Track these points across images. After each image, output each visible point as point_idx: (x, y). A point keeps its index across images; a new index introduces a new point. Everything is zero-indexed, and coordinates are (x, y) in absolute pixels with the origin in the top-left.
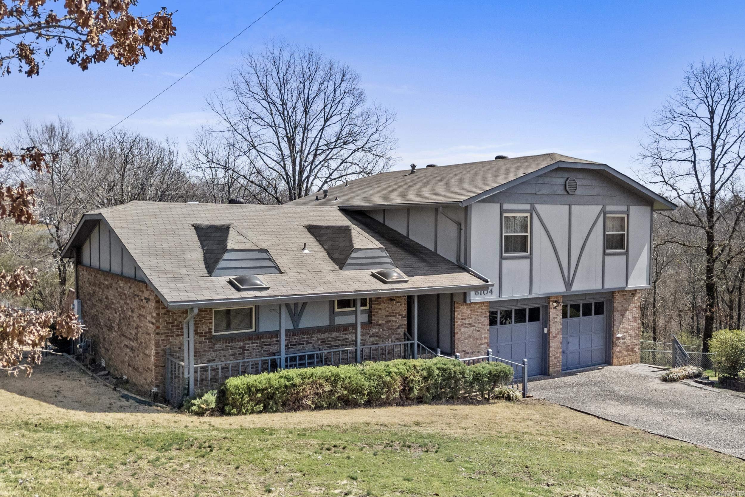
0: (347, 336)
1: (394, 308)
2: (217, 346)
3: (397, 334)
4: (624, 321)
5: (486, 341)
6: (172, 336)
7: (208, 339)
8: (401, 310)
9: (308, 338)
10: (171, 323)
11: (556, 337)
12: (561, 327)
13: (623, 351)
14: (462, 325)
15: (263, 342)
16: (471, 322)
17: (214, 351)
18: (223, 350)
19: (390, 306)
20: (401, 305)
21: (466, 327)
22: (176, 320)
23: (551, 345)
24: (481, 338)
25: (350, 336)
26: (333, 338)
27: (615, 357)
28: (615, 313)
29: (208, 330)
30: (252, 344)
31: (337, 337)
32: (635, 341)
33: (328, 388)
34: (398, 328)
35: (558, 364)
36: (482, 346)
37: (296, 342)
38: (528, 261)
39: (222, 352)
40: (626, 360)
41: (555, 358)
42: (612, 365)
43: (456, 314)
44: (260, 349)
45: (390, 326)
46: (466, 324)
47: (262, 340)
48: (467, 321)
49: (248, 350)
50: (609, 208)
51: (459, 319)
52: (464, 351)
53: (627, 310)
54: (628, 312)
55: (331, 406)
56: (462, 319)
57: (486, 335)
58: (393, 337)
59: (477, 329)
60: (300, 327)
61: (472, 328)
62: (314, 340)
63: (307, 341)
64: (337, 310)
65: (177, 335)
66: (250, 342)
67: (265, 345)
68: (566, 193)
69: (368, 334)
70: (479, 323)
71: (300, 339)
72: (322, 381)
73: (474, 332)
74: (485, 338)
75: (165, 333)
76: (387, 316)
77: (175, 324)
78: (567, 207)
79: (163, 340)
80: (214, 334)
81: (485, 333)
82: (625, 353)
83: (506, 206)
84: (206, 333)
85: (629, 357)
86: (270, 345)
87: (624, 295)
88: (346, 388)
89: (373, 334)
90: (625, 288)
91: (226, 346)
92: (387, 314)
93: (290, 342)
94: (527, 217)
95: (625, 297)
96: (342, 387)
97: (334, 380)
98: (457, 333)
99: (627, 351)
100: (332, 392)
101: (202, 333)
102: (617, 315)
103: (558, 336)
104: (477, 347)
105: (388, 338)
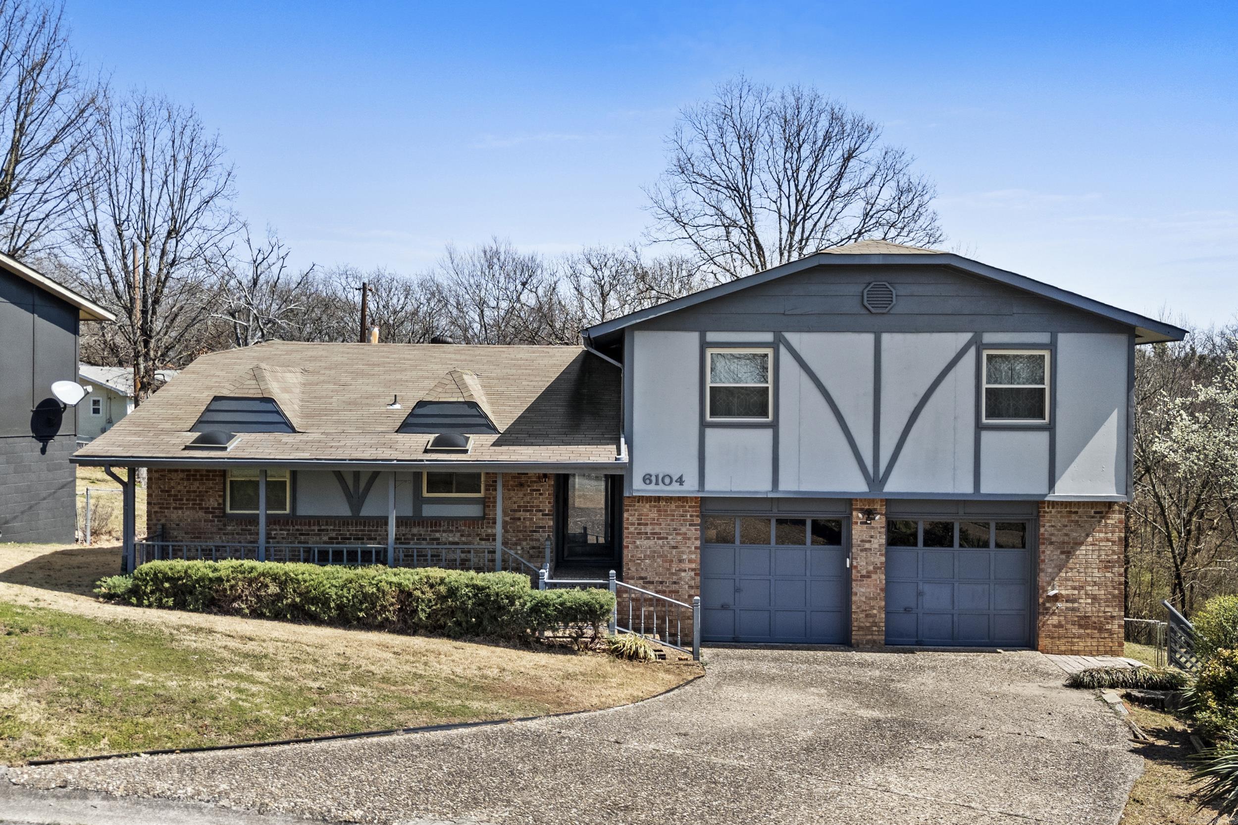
0: (438, 535)
1: (528, 498)
2: (230, 528)
3: (532, 540)
4: (1070, 565)
5: (693, 566)
6: (167, 508)
7: (216, 517)
8: (541, 502)
9: (371, 531)
10: (167, 491)
11: (869, 577)
12: (883, 559)
13: (1069, 626)
14: (639, 534)
15: (298, 530)
16: (657, 530)
17: (224, 534)
18: (238, 534)
19: (521, 494)
20: (541, 494)
21: (648, 538)
22: (173, 488)
23: (854, 590)
24: (681, 561)
25: (444, 534)
26: (414, 535)
27: (1042, 635)
28: (1042, 548)
29: (216, 506)
30: (281, 530)
31: (421, 535)
32: (1107, 609)
33: (273, 589)
34: (535, 531)
35: (875, 628)
36: (683, 574)
37: (351, 534)
38: (769, 433)
39: (237, 537)
40: (1080, 645)
41: (867, 616)
42: (1037, 650)
43: (626, 515)
44: (293, 538)
45: (519, 526)
46: (646, 533)
47: (296, 527)
48: (649, 529)
49: (275, 538)
50: (989, 338)
51: (633, 524)
52: (641, 578)
53: (1081, 544)
54: (1083, 548)
55: (278, 616)
56: (639, 524)
57: (693, 556)
58: (524, 543)
59: (673, 543)
60: (362, 514)
61: (660, 542)
62: (380, 535)
63: (370, 535)
64: (425, 494)
65: (175, 508)
66: (278, 527)
67: (301, 534)
68: (864, 311)
69: (478, 535)
70: (677, 534)
71: (356, 531)
72: (268, 580)
73: (666, 548)
74: (690, 561)
75: (159, 504)
76: (515, 511)
77: (173, 493)
78: (869, 338)
79: (156, 512)
80: (228, 511)
81: (690, 553)
82: (1075, 630)
83: (711, 337)
84: (213, 508)
85: (1089, 640)
86: (308, 534)
87: (1070, 512)
88: (300, 595)
89: (487, 535)
90: (1046, 495)
91: (242, 530)
92: (515, 506)
93: (341, 535)
94: (766, 355)
95: (1074, 517)
96: (294, 591)
97: (284, 582)
98: (628, 547)
99: (1081, 626)
100: (279, 597)
101: (208, 508)
102: (1048, 553)
103: (874, 576)
104: (673, 574)
105: (516, 544)
